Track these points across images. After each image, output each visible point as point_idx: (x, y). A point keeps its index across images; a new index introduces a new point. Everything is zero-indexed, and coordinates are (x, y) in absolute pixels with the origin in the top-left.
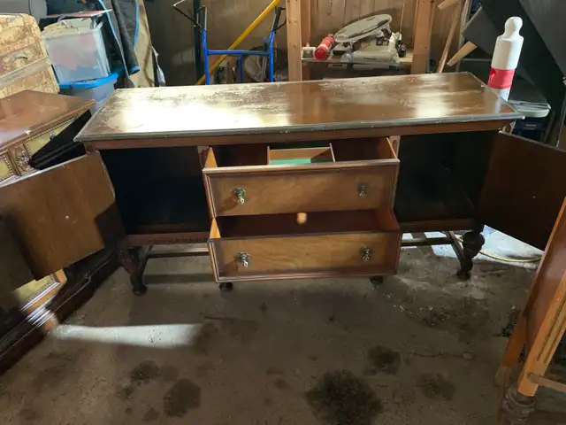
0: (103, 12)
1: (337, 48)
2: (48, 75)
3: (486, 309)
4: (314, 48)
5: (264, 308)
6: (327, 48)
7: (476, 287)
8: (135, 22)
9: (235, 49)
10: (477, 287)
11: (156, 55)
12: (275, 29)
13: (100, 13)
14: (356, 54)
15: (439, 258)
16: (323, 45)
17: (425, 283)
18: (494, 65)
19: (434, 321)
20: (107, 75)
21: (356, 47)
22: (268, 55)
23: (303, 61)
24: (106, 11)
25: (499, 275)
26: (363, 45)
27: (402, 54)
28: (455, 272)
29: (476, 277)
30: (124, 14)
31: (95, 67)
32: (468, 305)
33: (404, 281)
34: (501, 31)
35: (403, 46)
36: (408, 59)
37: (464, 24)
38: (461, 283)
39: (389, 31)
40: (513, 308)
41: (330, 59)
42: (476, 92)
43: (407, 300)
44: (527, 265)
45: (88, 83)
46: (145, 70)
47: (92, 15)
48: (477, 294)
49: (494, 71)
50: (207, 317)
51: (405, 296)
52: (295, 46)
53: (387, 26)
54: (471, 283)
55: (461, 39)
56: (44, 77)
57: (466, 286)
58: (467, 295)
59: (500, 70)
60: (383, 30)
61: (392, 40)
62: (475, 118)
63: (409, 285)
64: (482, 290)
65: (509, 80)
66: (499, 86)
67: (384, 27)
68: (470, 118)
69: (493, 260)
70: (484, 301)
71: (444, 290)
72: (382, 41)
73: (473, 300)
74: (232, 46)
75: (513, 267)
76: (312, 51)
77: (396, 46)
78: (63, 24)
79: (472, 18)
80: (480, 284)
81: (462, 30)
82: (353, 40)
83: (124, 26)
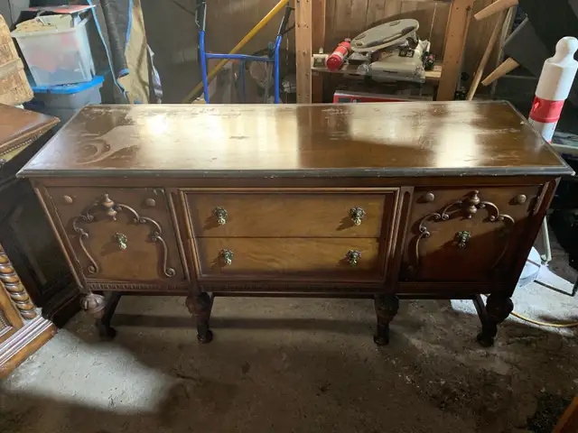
0: (88, 7)
1: (354, 57)
2: (18, 80)
3: (510, 388)
4: (327, 56)
5: (246, 369)
6: (342, 57)
7: (499, 359)
8: (128, 18)
9: (237, 53)
10: (501, 358)
11: (152, 54)
12: (283, 32)
13: (83, 9)
14: (375, 65)
15: (457, 314)
16: (338, 54)
17: (438, 346)
18: (539, 93)
19: (444, 400)
20: (90, 78)
21: (375, 57)
22: (274, 62)
23: (313, 70)
24: (92, 6)
25: (528, 343)
26: (384, 55)
27: (429, 68)
28: (475, 334)
29: (500, 344)
30: (115, 8)
31: (76, 70)
32: (489, 381)
33: (414, 341)
34: (552, 53)
35: (431, 57)
36: (436, 73)
37: (505, 38)
38: (481, 351)
39: (415, 39)
40: (543, 390)
41: (344, 69)
42: (514, 131)
43: (415, 368)
44: (564, 331)
45: (69, 87)
46: (138, 72)
47: (71, 12)
48: (500, 368)
49: (538, 100)
50: (178, 376)
51: (413, 363)
52: (304, 54)
53: (413, 34)
54: (494, 351)
55: (500, 54)
56: (13, 83)
57: (488, 355)
58: (488, 366)
59: (546, 101)
60: (408, 39)
61: (418, 51)
62: (510, 171)
63: (420, 348)
64: (507, 362)
65: (556, 113)
66: (543, 119)
67: (409, 35)
68: (505, 171)
69: (521, 321)
70: (509, 378)
71: (461, 358)
72: (406, 51)
73: (496, 376)
74: (234, 50)
75: (547, 333)
76: (324, 59)
77: (423, 58)
78: (39, 21)
79: (516, 31)
80: (504, 353)
81: (503, 43)
82: (372, 50)
83: (113, 22)
